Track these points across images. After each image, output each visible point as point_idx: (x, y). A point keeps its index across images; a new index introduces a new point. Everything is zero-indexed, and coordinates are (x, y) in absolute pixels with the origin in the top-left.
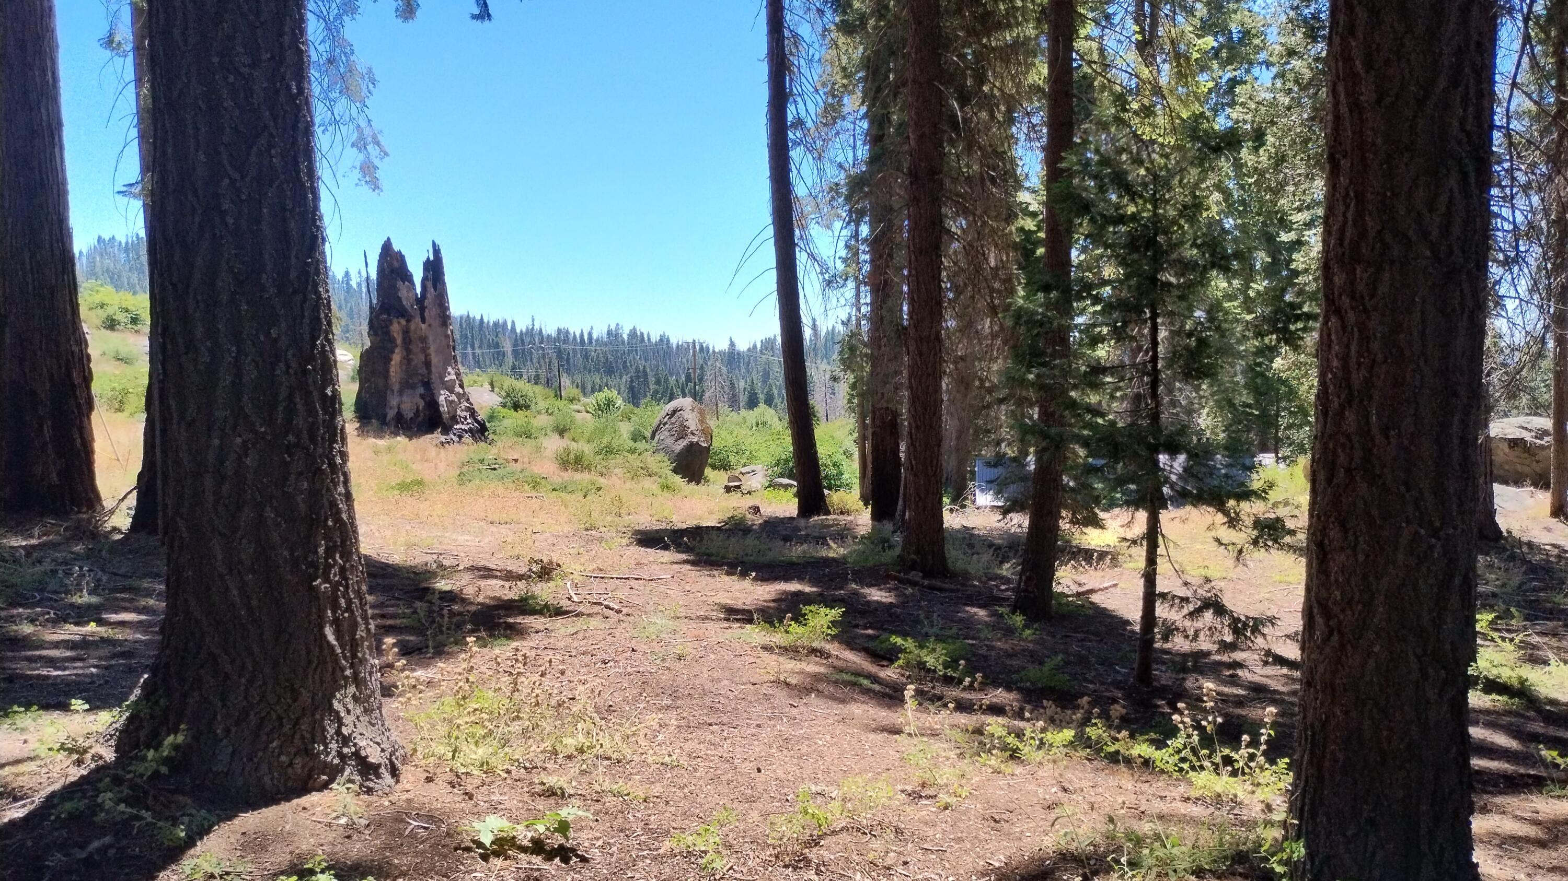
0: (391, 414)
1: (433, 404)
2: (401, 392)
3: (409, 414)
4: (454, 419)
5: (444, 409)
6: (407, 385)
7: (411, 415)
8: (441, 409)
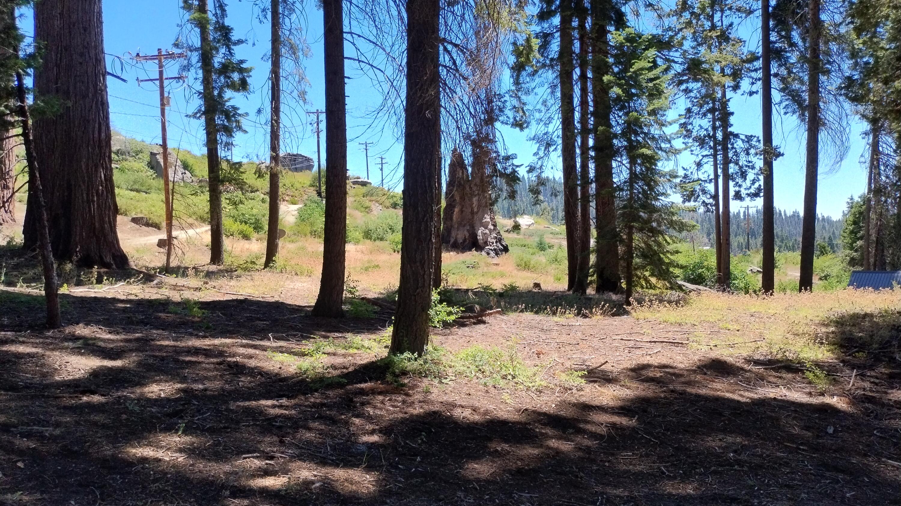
0: (452, 240)
1: (474, 236)
2: (458, 229)
3: (460, 241)
4: (486, 243)
5: (480, 237)
6: (461, 224)
7: (461, 241)
8: (478, 238)
